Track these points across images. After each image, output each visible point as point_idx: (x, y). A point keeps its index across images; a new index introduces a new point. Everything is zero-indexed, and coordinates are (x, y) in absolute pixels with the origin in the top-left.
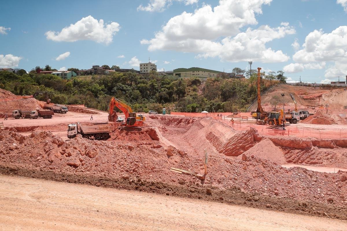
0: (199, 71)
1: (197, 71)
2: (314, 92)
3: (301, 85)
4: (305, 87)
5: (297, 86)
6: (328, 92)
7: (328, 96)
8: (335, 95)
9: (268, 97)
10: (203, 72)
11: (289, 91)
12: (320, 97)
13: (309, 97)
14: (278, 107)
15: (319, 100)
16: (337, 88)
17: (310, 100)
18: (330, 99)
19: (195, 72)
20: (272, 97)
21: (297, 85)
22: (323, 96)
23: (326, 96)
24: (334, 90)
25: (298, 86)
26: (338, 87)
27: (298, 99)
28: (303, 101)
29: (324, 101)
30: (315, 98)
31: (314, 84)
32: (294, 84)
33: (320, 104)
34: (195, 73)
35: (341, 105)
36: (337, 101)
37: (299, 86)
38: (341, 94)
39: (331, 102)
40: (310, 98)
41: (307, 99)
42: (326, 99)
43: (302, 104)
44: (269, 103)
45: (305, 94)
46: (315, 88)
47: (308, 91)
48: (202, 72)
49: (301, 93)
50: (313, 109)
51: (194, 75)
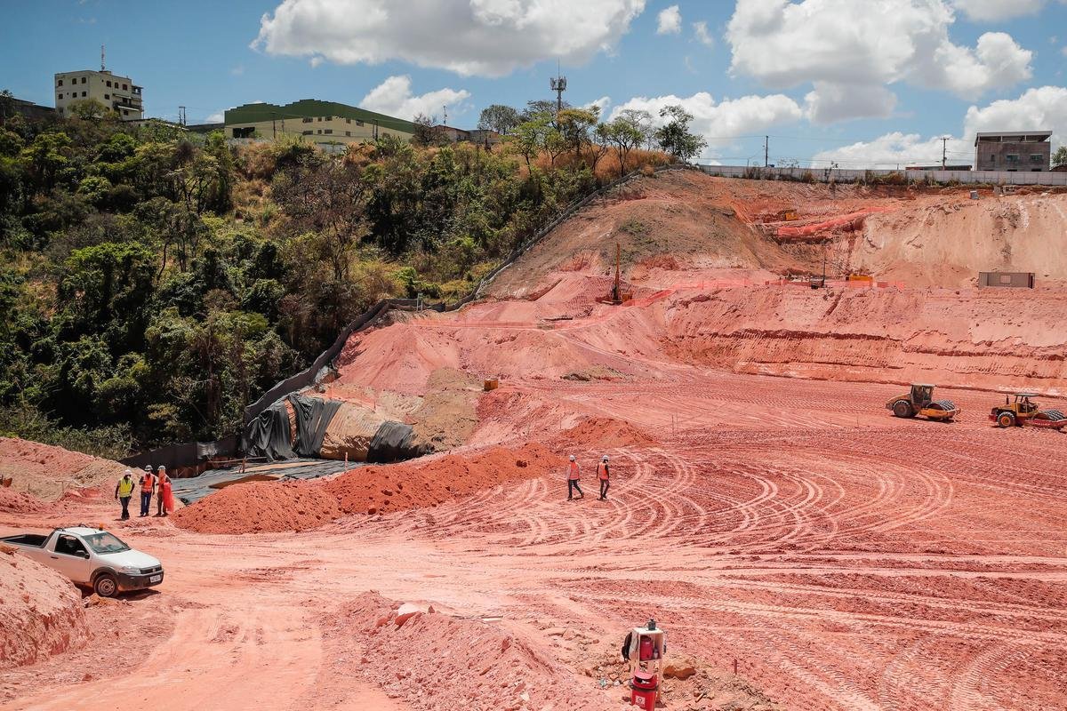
0: (329, 119)
1: (323, 118)
2: (828, 207)
3: (770, 178)
4: (784, 185)
5: (747, 181)
6: (893, 207)
7: (895, 227)
8: (929, 223)
9: (597, 227)
10: (353, 122)
11: (709, 203)
12: (855, 227)
13: (801, 232)
14: (638, 274)
15: (851, 243)
16: (934, 192)
17: (803, 246)
18: (905, 241)
19: (315, 119)
20: (616, 225)
21: (751, 177)
22: (870, 225)
23: (885, 225)
24: (924, 201)
25: (753, 182)
26: (941, 183)
27: (745, 241)
28: (773, 250)
29: (872, 250)
30: (830, 236)
31: (827, 172)
32: (735, 172)
33: (855, 267)
34: (316, 124)
35: (961, 271)
36: (940, 253)
37: (758, 178)
38: (956, 218)
39: (909, 253)
40: (807, 233)
41: (788, 240)
42: (884, 240)
43: (763, 266)
44: (596, 258)
45: (782, 216)
46: (833, 189)
47: (798, 205)
48: (348, 122)
49: (764, 212)
50: (814, 287)
51: (310, 133)
